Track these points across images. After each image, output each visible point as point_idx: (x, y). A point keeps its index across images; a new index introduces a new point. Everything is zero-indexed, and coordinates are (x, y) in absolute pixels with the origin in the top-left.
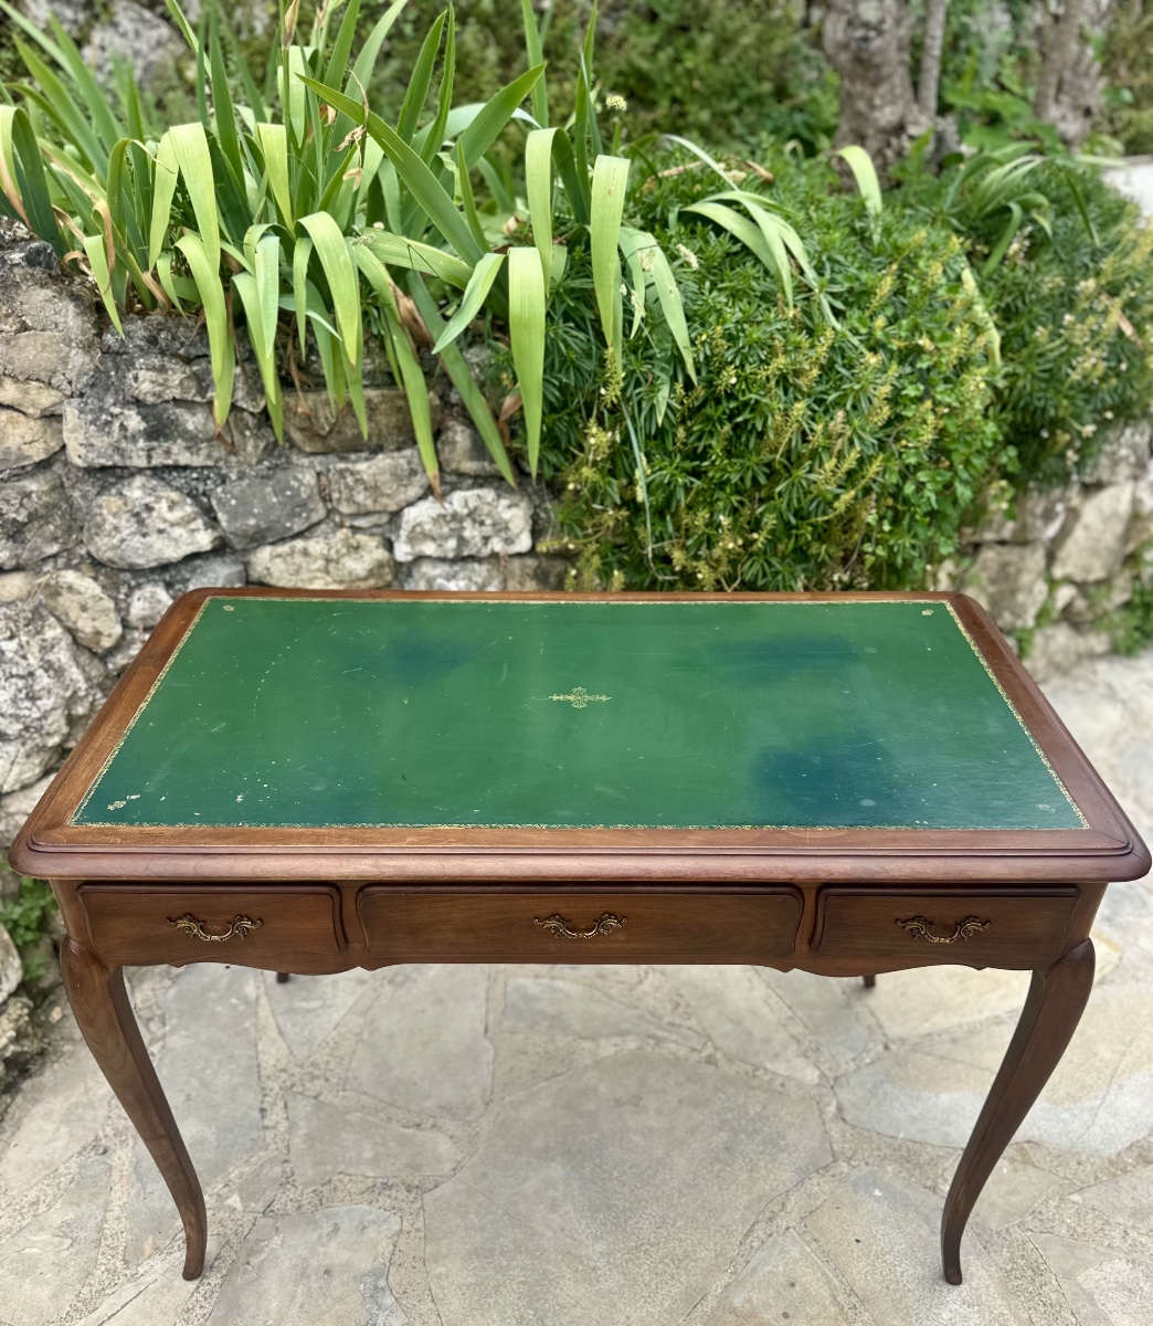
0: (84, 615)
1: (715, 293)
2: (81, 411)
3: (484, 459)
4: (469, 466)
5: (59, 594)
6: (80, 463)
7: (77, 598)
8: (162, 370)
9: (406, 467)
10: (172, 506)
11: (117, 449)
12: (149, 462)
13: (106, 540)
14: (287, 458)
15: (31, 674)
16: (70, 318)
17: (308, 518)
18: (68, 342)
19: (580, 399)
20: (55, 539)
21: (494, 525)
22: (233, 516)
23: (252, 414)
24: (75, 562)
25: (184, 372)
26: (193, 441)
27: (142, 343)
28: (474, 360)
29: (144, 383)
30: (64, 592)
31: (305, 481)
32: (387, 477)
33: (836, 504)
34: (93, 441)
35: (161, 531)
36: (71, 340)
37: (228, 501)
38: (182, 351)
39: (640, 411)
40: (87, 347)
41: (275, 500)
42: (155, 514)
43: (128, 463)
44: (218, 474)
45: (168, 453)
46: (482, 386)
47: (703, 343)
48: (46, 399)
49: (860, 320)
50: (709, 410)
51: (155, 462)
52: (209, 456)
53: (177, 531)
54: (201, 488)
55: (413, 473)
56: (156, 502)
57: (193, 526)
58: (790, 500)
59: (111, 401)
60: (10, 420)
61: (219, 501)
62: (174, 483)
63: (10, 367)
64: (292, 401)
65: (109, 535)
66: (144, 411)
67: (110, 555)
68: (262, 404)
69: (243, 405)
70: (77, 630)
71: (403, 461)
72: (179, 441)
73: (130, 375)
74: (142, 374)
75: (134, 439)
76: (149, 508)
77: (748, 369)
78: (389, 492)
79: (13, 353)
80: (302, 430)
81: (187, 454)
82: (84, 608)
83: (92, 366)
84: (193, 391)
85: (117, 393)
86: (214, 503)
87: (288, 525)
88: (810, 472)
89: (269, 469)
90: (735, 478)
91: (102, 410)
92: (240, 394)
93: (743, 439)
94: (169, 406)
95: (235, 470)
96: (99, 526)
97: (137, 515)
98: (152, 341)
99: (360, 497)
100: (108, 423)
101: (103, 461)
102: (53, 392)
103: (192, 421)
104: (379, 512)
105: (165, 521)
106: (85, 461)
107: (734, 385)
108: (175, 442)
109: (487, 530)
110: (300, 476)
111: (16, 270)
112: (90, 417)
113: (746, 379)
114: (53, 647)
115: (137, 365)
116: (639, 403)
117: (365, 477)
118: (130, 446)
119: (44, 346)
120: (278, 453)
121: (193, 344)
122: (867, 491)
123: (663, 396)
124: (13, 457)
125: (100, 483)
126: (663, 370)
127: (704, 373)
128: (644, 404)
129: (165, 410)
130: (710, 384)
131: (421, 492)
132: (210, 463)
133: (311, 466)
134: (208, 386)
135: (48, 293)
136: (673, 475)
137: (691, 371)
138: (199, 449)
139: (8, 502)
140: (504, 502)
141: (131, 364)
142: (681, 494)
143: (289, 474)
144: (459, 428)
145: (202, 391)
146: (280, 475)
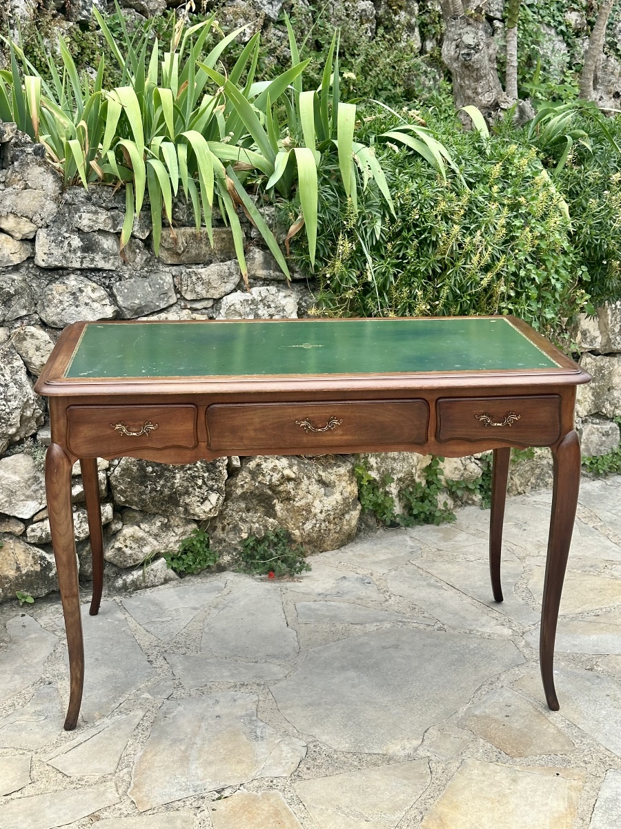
0: (38, 353)
1: (401, 175)
2: (48, 235)
3: (270, 269)
4: (261, 273)
5: (25, 339)
6: (43, 264)
7: (35, 342)
8: (96, 213)
9: (227, 271)
10: (93, 290)
11: (64, 257)
12: (81, 265)
13: (53, 309)
14: (157, 266)
15: (6, 385)
16: (50, 184)
17: (168, 301)
18: (46, 196)
19: (331, 228)
20: (25, 307)
21: (276, 307)
22: (126, 298)
23: (141, 240)
24: (33, 323)
25: (107, 215)
26: (107, 255)
27: (83, 200)
28: (267, 212)
29: (85, 220)
30: (28, 338)
31: (167, 280)
32: (215, 277)
33: (482, 282)
34: (52, 251)
35: (86, 304)
36: (48, 196)
37: (123, 290)
38: (104, 205)
39: (366, 233)
40: (56, 200)
41: (150, 290)
42: (84, 294)
43: (70, 265)
44: (118, 275)
45: (92, 260)
46: (270, 226)
47: (399, 198)
48: (27, 228)
49: (484, 188)
50: (405, 234)
51: (84, 266)
52: (113, 264)
53: (95, 305)
54: (107, 282)
55: (231, 274)
56: (85, 287)
57: (104, 302)
58: (455, 280)
59: (65, 230)
60: (6, 240)
61: (118, 289)
62: (93, 279)
63: (15, 208)
64: (164, 233)
65: (56, 306)
66: (82, 236)
67: (54, 318)
68: (147, 234)
69: (136, 234)
70: (31, 363)
71: (226, 268)
72: (100, 253)
73: (77, 216)
74: (84, 215)
75: (75, 251)
76: (81, 291)
77: (425, 211)
78: (216, 286)
79: (18, 201)
80: (168, 249)
81: (103, 262)
82: (38, 349)
83: (56, 210)
84: (110, 226)
85: (68, 226)
86: (115, 290)
87: (157, 304)
88: (465, 264)
89: (147, 272)
90: (423, 269)
91: (59, 234)
92: (136, 228)
93: (425, 249)
94: (95, 234)
95: (128, 273)
96: (50, 301)
97: (74, 294)
98: (89, 199)
99: (199, 289)
100: (62, 242)
101: (56, 263)
102: (32, 225)
103: (107, 243)
104: (208, 299)
105: (90, 298)
106: (46, 263)
107: (418, 219)
108: (98, 254)
109: (272, 311)
110: (164, 277)
111: (29, 156)
112: (52, 238)
113: (424, 217)
114: (17, 372)
115: (82, 210)
116: (365, 229)
117: (203, 276)
118: (73, 255)
119: (34, 198)
120: (152, 263)
121: (110, 201)
122: (499, 276)
123: (378, 226)
124: (5, 261)
125: (49, 278)
126: (377, 212)
127: (400, 214)
128: (368, 230)
129: (93, 236)
130: (404, 220)
131: (234, 287)
132: (113, 268)
133: (170, 272)
134: (118, 223)
135: (42, 169)
136: (387, 268)
137: (393, 212)
138: (110, 259)
139: (6, 282)
140: (282, 294)
141: (78, 210)
142: (392, 279)
143: (158, 276)
144: (257, 250)
145: (114, 226)
146: (153, 276)
